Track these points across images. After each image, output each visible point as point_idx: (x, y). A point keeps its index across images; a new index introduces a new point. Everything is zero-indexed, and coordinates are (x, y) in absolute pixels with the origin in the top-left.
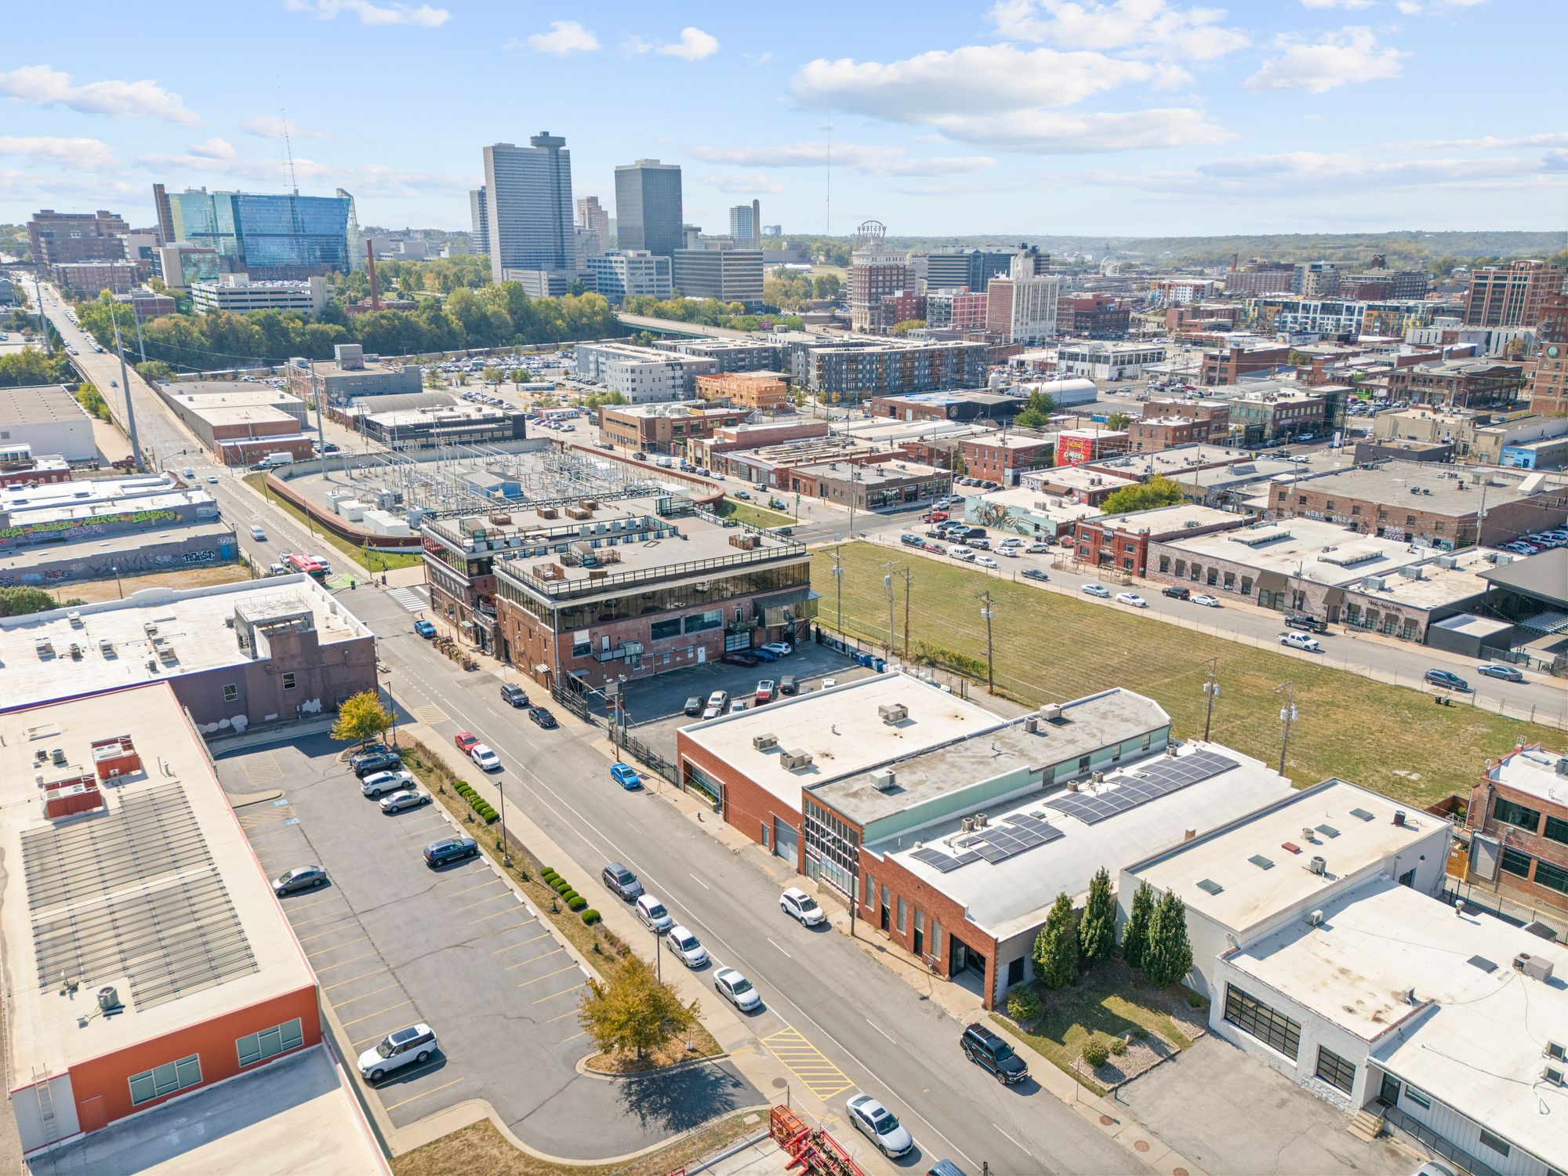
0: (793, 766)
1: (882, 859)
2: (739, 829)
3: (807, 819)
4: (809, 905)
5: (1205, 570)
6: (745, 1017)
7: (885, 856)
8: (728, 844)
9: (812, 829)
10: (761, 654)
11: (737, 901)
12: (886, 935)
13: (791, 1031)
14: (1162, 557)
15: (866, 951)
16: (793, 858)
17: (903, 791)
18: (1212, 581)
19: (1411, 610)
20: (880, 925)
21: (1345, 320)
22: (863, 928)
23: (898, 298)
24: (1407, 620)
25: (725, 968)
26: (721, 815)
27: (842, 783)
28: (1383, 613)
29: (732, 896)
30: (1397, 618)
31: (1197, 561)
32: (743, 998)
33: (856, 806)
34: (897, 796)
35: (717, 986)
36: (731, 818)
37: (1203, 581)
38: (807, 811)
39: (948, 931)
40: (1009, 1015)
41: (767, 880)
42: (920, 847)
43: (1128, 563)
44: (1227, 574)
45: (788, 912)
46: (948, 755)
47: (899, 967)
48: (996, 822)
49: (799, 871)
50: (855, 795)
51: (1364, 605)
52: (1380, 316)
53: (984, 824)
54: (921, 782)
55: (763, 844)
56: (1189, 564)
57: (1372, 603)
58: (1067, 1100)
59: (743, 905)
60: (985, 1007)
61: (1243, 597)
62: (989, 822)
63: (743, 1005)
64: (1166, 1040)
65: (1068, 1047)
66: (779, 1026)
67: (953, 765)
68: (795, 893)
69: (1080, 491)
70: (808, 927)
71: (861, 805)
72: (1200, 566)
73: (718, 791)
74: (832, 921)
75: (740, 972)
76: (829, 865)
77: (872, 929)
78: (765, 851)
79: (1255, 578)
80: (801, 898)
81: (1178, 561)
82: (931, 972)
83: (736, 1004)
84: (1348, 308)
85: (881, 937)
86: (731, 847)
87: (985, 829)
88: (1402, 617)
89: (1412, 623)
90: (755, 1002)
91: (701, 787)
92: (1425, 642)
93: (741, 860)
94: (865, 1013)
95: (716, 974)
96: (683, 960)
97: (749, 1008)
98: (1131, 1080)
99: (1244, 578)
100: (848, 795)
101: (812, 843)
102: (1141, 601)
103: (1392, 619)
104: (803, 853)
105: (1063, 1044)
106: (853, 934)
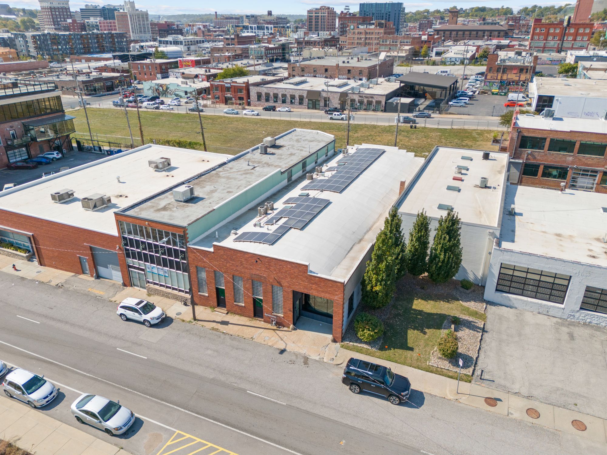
0: (95, 206)
1: (212, 250)
2: (56, 268)
3: (125, 238)
4: (148, 308)
5: (280, 96)
6: (123, 441)
7: (214, 246)
8: (50, 282)
9: (132, 246)
10: (39, 160)
11: (73, 325)
12: (224, 310)
13: (179, 436)
14: (258, 93)
15: (213, 329)
16: (117, 276)
17: (202, 199)
18: (284, 102)
19: (378, 97)
20: (216, 304)
21: (267, 32)
22: (202, 311)
23: (70, 23)
24: (377, 102)
25: (84, 395)
26: (36, 263)
27: (148, 204)
28: (365, 100)
29: (67, 323)
30: (372, 102)
31: (275, 92)
32: (113, 423)
33: (171, 216)
34: (200, 203)
35: (78, 419)
36: (46, 261)
37: (280, 102)
38: (123, 232)
39: (290, 290)
40: (361, 341)
41: (97, 299)
42: (236, 234)
43: (241, 99)
44: (291, 95)
45: (128, 320)
46: (221, 173)
47: (248, 332)
48: (279, 205)
49: (125, 285)
50: (165, 209)
51: (356, 98)
52: (278, 30)
53: (272, 209)
54: (212, 192)
55: (83, 273)
56: (272, 94)
57: (360, 97)
58: (450, 396)
59: (81, 327)
60: (334, 341)
61: (300, 106)
62: (275, 206)
63: (117, 429)
64: (471, 319)
65: (416, 350)
66: (164, 436)
67: (228, 178)
68: (131, 302)
69: (202, 75)
70: (152, 326)
71: (174, 214)
72: (277, 94)
73: (28, 244)
74: (171, 314)
75: (102, 395)
76: (155, 271)
77: (209, 310)
78: (87, 278)
79: (305, 95)
80: (138, 304)
81: (266, 93)
82: (275, 328)
83: (107, 431)
84: (267, 27)
85: (220, 314)
86: (53, 283)
87: (276, 212)
88: (374, 101)
89: (379, 103)
90: (129, 420)
91: (11, 245)
92: (385, 111)
93: (67, 290)
94: (243, 386)
95: (74, 407)
96: (29, 403)
97: (124, 429)
98: (477, 358)
99: (299, 96)
100: (159, 210)
101: (134, 257)
102: (256, 112)
103: (370, 103)
104: (127, 270)
105: (412, 349)
106: (195, 319)
